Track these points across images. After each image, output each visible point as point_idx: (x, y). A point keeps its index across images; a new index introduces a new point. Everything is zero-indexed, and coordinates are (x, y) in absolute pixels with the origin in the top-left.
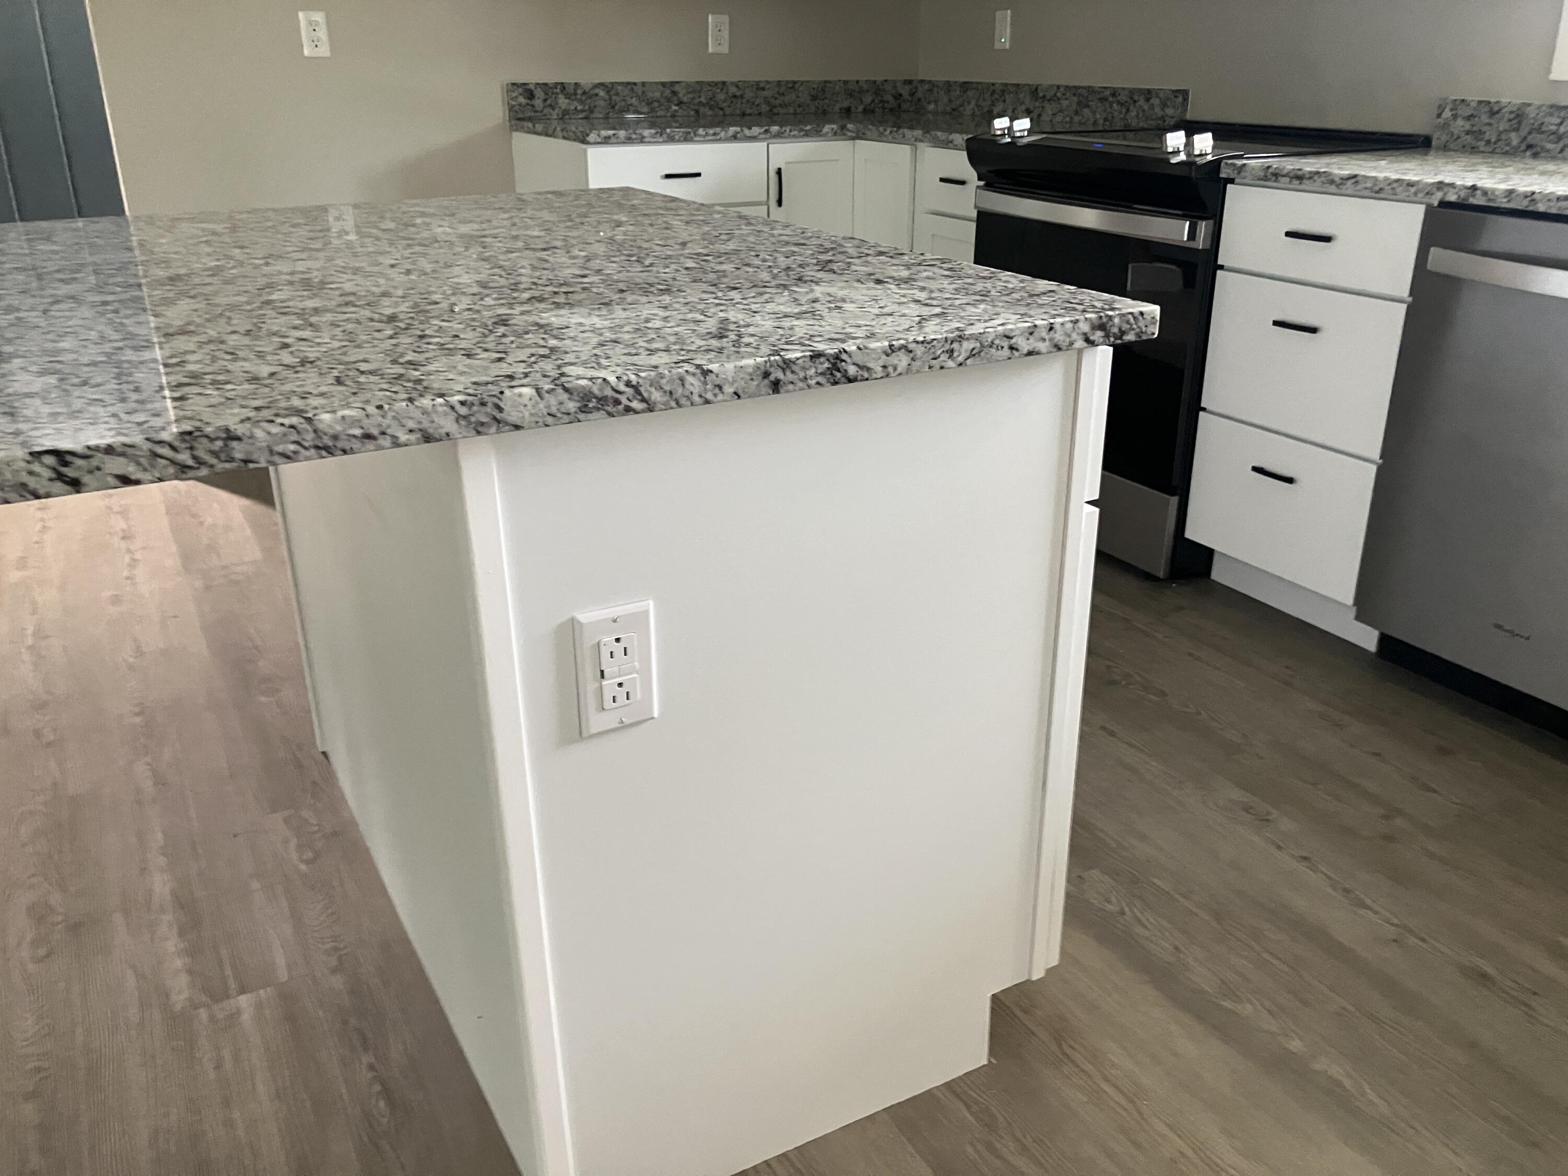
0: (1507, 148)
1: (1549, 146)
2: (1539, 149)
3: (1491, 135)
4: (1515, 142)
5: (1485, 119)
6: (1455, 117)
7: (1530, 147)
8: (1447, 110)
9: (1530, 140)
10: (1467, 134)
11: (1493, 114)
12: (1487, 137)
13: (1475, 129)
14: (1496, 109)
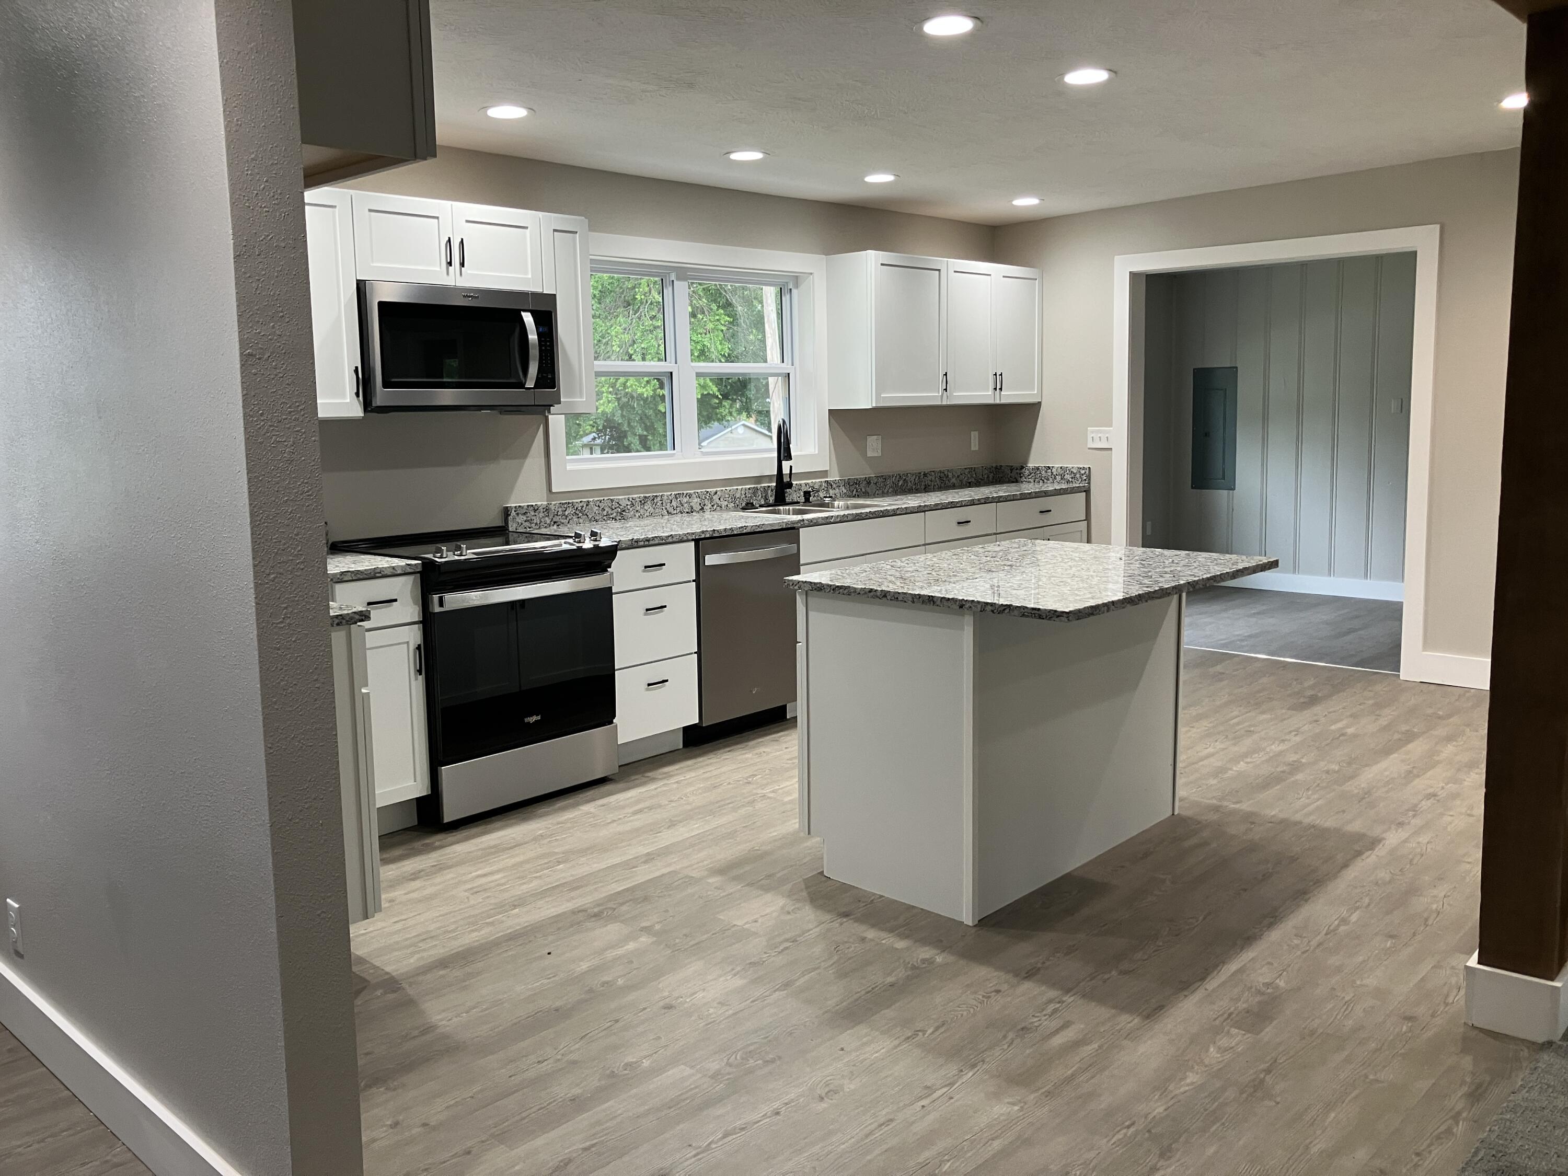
0: (545, 525)
1: (562, 521)
2: (559, 523)
3: (537, 520)
4: (548, 522)
5: (533, 513)
6: (518, 514)
7: (555, 522)
8: (513, 512)
9: (554, 520)
10: (525, 521)
11: (535, 511)
12: (535, 521)
13: (529, 519)
14: (537, 508)
